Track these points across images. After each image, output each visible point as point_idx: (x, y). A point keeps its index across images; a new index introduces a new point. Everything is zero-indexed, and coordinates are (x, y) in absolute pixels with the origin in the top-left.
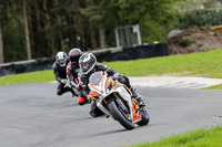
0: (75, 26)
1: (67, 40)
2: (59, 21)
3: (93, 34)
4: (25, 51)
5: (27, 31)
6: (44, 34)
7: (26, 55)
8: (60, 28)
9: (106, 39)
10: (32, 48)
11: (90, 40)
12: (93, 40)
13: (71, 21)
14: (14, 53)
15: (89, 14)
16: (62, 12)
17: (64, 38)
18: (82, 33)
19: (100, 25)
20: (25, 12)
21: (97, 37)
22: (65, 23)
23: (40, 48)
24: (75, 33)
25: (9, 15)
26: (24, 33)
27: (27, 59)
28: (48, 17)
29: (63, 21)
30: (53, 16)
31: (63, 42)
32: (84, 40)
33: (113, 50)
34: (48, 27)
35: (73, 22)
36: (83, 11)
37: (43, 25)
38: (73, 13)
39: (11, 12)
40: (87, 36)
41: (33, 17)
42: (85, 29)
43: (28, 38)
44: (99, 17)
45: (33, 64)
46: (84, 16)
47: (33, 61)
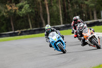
0: (83, 9)
2: (75, 7)
3: (91, 13)
4: (59, 21)
5: (61, 12)
6: (68, 13)
7: (60, 23)
8: (75, 10)
9: (97, 15)
10: (63, 19)
11: (89, 16)
12: (91, 16)
13: (80, 7)
14: (55, 22)
15: (89, 3)
19: (94, 9)
20: (60, 3)
21: (93, 14)
22: (78, 8)
23: (66, 20)
24: (83, 13)
25: (53, 4)
26: (59, 12)
27: (60, 24)
28: (70, 5)
29: (77, 7)
30: (72, 4)
32: (87, 16)
33: (100, 20)
34: (70, 10)
35: (82, 8)
36: (86, 2)
37: (68, 9)
38: (82, 3)
39: (53, 3)
40: (88, 14)
41: (64, 5)
42: (87, 11)
43: (61, 15)
44: (93, 5)
45: (63, 27)
46: (87, 4)
47: (63, 25)
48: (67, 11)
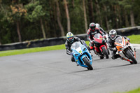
0: (116, 12)
1: (110, 21)
2: (106, 9)
3: (127, 17)
4: (83, 28)
5: (85, 15)
6: (96, 17)
8: (105, 13)
9: (135, 20)
10: (88, 26)
11: (125, 21)
12: (127, 21)
13: (112, 9)
14: (77, 29)
15: (123, 4)
16: (107, 3)
17: (108, 20)
18: (120, 16)
19: (131, 12)
20: (84, 4)
21: (129, 19)
22: (109, 10)
24: (116, 17)
25: (74, 5)
26: (83, 16)
27: (85, 33)
28: (98, 6)
29: (108, 9)
30: (101, 6)
31: (107, 22)
32: (121, 21)
33: (139, 27)
34: (98, 12)
35: (114, 10)
36: (120, 3)
37: (95, 12)
40: (123, 19)
41: (89, 6)
42: (121, 14)
43: (86, 20)
44: (130, 6)
46: (121, 6)
48: (93, 14)
